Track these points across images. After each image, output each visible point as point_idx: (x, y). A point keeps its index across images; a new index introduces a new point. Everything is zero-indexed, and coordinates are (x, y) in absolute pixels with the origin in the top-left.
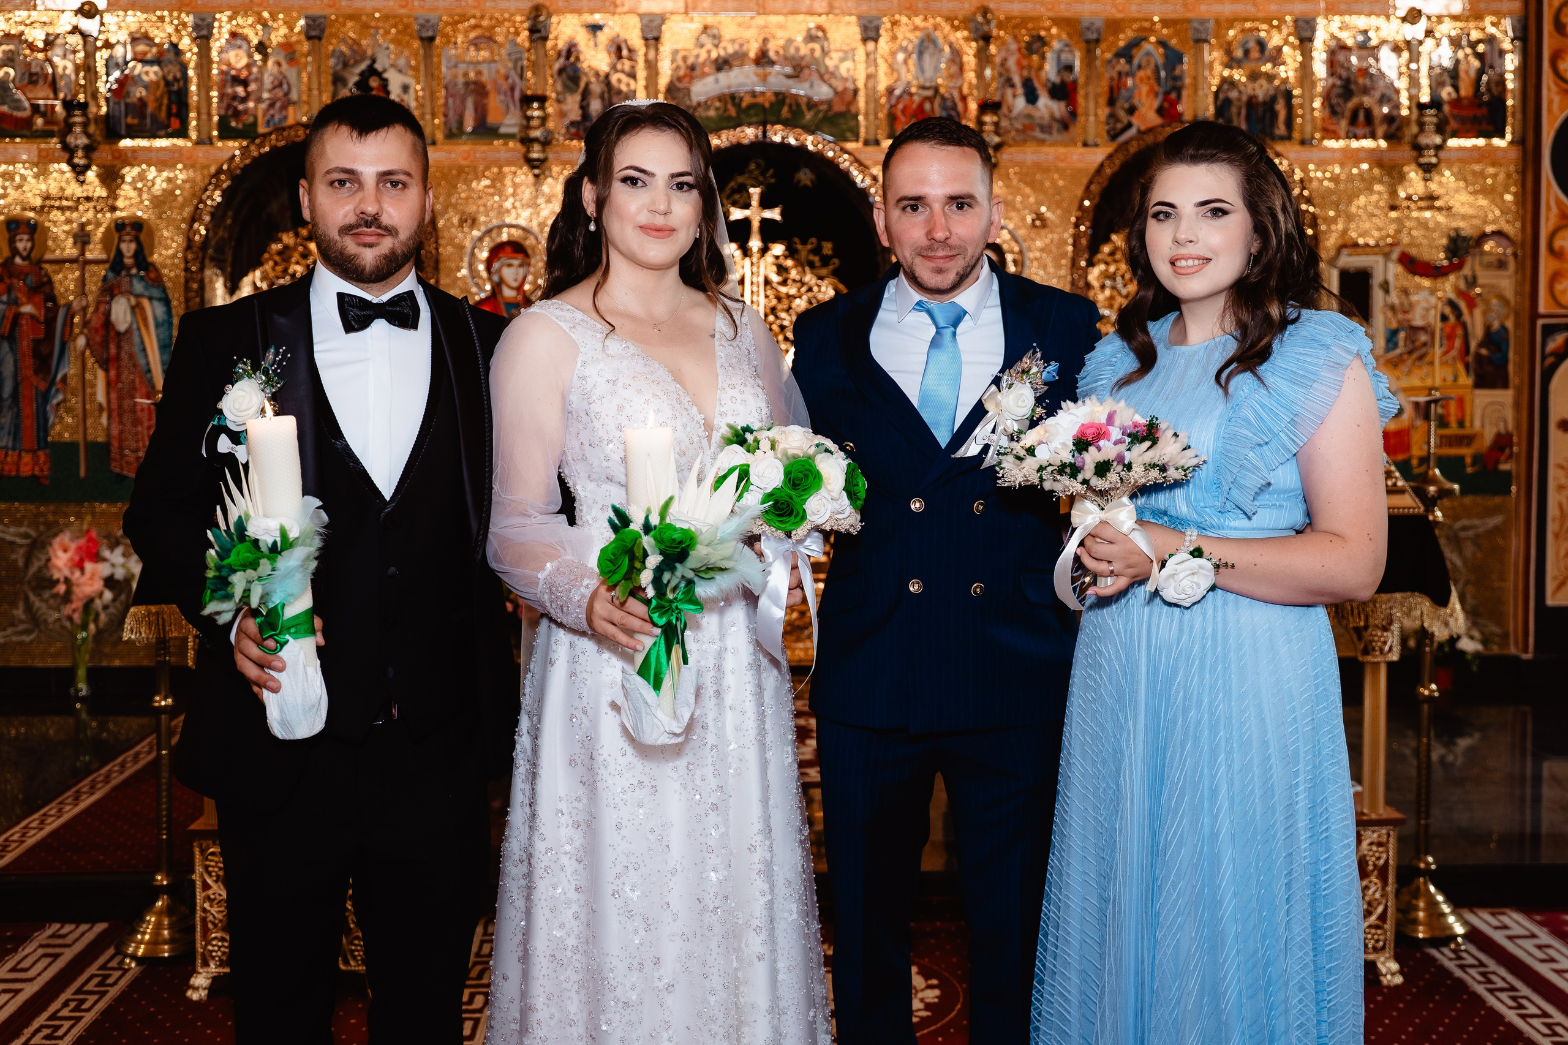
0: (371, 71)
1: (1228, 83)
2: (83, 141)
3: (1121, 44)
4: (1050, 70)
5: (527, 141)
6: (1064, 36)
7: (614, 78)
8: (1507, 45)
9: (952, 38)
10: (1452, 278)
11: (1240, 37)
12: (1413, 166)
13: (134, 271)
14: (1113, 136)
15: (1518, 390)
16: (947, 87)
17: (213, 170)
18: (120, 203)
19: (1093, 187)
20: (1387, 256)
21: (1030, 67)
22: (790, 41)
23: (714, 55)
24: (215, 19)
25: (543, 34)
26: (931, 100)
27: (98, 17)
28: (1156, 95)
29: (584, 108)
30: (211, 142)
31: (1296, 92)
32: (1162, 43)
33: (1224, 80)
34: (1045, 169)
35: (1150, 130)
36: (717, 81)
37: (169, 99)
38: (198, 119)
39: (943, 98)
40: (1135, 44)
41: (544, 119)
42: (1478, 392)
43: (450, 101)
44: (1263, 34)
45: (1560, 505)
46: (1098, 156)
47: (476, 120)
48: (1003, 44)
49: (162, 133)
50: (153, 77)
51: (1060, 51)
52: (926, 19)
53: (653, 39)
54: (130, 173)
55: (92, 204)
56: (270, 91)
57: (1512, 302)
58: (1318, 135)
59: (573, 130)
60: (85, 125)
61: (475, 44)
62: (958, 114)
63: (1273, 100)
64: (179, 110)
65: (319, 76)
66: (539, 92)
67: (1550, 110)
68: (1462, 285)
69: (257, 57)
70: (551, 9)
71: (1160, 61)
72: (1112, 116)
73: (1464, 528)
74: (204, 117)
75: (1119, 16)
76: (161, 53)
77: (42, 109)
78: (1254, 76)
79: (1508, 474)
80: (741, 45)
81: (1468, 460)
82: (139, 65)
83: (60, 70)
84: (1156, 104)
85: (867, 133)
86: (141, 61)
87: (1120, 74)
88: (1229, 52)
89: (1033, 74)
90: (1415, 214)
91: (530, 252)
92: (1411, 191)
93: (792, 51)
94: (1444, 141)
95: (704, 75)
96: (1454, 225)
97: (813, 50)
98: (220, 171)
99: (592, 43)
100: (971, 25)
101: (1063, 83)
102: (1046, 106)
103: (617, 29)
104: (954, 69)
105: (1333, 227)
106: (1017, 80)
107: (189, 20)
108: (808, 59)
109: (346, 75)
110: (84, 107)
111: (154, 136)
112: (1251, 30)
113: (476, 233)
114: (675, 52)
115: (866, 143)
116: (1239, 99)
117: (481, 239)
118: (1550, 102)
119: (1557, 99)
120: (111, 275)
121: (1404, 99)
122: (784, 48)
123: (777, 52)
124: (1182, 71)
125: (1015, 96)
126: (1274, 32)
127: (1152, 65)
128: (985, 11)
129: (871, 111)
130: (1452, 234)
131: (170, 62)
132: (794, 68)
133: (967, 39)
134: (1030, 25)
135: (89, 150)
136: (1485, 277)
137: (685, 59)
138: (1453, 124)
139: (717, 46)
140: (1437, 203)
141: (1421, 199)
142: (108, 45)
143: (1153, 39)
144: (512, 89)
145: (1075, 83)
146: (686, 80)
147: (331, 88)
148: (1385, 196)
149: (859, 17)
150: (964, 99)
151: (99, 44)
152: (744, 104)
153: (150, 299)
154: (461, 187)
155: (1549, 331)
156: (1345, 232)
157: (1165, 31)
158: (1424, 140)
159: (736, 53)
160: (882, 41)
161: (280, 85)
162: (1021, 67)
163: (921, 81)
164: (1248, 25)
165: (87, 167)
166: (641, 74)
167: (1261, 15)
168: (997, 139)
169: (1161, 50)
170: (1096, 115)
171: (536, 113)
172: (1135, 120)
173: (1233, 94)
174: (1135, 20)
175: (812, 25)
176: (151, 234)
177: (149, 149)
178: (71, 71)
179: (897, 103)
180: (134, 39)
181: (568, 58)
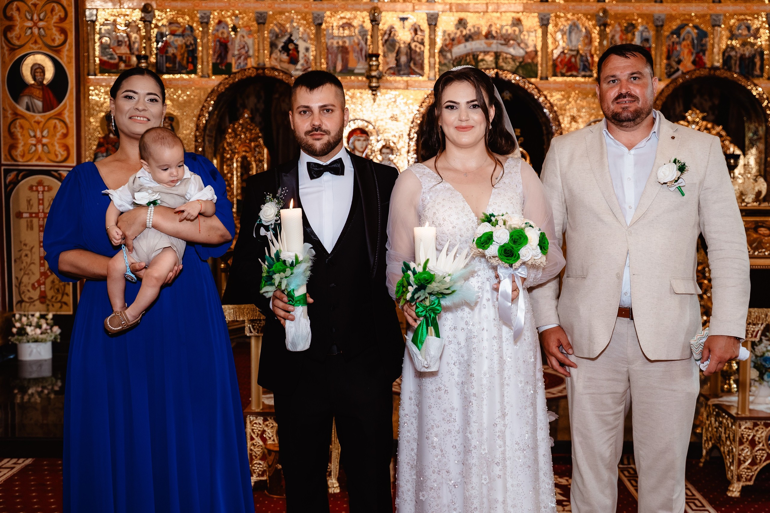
0: (290, 41)
1: (730, 48)
3: (674, 27)
5: (369, 77)
6: (644, 23)
7: (413, 45)
9: (587, 24)
11: (737, 24)
14: (669, 75)
16: (583, 50)
17: (209, 90)
19: (658, 102)
21: (627, 38)
22: (502, 27)
23: (464, 33)
24: (211, 14)
25: (377, 22)
26: (575, 56)
27: (152, 13)
28: (692, 54)
29: (398, 60)
30: (209, 76)
31: (766, 52)
32: (696, 27)
33: (727, 46)
35: (688, 72)
36: (465, 47)
37: (188, 54)
38: (202, 65)
39: (581, 56)
40: (682, 27)
41: (378, 66)
43: (330, 56)
44: (749, 22)
46: (660, 86)
47: (343, 66)
48: (613, 28)
49: (184, 71)
50: (179, 43)
51: (643, 31)
52: (573, 15)
53: (433, 25)
56: (239, 50)
59: (392, 71)
61: (343, 27)
62: (589, 64)
63: (754, 56)
64: (193, 60)
65: (263, 43)
66: (375, 52)
69: (232, 33)
70: (381, 10)
71: (695, 36)
72: (669, 65)
74: (205, 63)
75: (674, 13)
76: (184, 31)
77: (124, 58)
78: (744, 44)
80: (478, 28)
82: (173, 37)
83: (133, 39)
84: (692, 58)
85: (542, 73)
86: (174, 35)
87: (673, 43)
88: (731, 31)
91: (369, 133)
93: (504, 31)
95: (459, 43)
97: (515, 31)
98: (213, 91)
99: (402, 27)
100: (597, 18)
103: (415, 20)
104: (586, 41)
107: (198, 14)
108: (512, 35)
109: (277, 42)
110: (146, 57)
111: (180, 73)
112: (743, 20)
114: (444, 32)
115: (541, 79)
116: (736, 56)
122: (500, 30)
123: (496, 32)
124: (706, 42)
126: (756, 21)
127: (690, 39)
128: (605, 11)
129: (544, 62)
131: (189, 36)
132: (505, 40)
133: (594, 26)
134: (627, 18)
137: (449, 35)
139: (465, 28)
142: (157, 26)
143: (691, 25)
144: (361, 50)
145: (650, 48)
146: (450, 46)
147: (269, 49)
149: (539, 14)
150: (592, 56)
151: (153, 26)
157: (697, 20)
159: (475, 32)
160: (551, 27)
161: (244, 47)
162: (622, 39)
163: (570, 47)
164: (742, 17)
166: (427, 43)
167: (748, 12)
169: (696, 31)
170: (660, 65)
171: (374, 63)
172: (680, 67)
173: (733, 53)
174: (682, 15)
175: (514, 18)
176: (178, 123)
177: (178, 80)
178: (138, 40)
179: (557, 58)
180: (171, 23)
181: (390, 34)
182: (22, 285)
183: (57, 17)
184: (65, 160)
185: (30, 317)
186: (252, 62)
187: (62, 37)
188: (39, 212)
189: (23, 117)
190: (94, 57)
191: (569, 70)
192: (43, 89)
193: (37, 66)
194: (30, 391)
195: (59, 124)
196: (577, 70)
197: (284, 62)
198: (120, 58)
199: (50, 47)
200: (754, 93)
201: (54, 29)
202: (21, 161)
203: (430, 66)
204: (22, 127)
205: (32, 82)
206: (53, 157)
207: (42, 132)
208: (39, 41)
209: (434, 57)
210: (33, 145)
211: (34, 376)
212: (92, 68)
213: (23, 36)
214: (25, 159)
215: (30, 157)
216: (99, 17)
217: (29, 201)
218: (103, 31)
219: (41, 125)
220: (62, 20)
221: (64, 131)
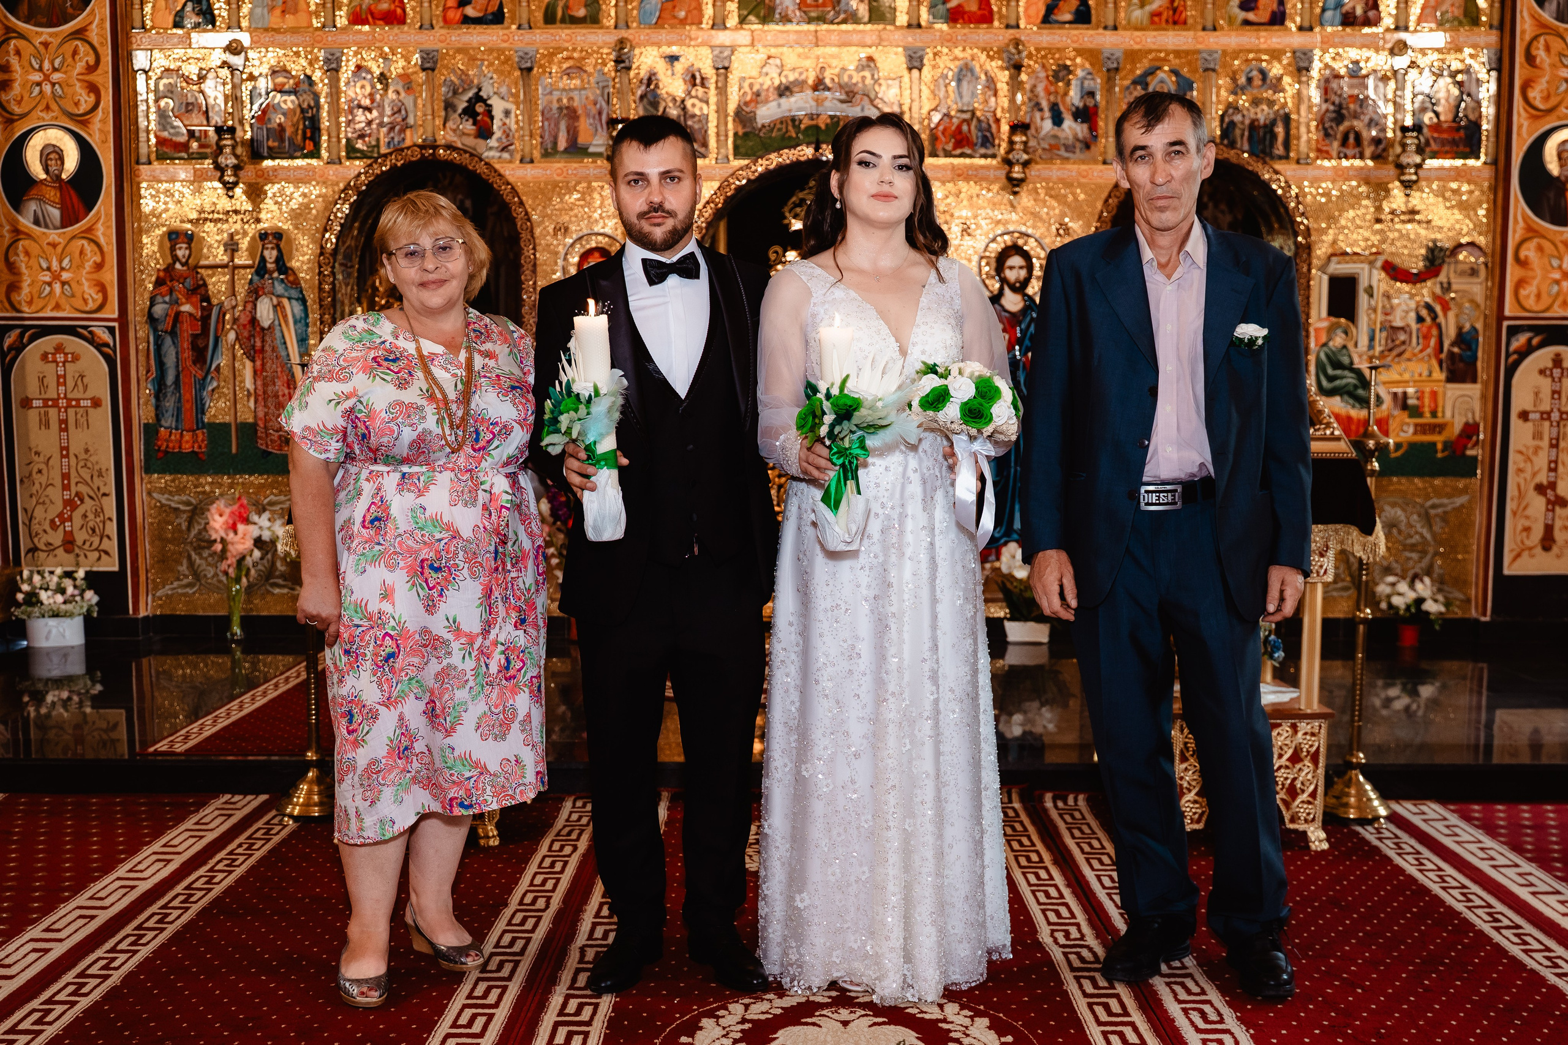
0: (478, 98)
1: (1233, 107)
2: (232, 161)
3: (1138, 72)
4: (1074, 96)
6: (1087, 65)
7: (689, 103)
8: (1483, 75)
9: (988, 67)
10: (1429, 283)
11: (1244, 66)
12: (1397, 183)
13: (275, 275)
15: (1485, 384)
16: (983, 110)
17: (342, 186)
18: (263, 216)
19: (1111, 201)
20: (1371, 263)
21: (1056, 93)
22: (844, 69)
23: (777, 83)
24: (343, 54)
25: (627, 64)
26: (968, 122)
27: (243, 54)
30: (339, 162)
31: (1294, 116)
33: (1229, 105)
34: (1068, 185)
36: (779, 105)
38: (329, 140)
39: (979, 121)
40: (1151, 72)
42: (1449, 386)
43: (546, 124)
44: (1264, 64)
45: (1519, 486)
47: (568, 141)
48: (1032, 73)
51: (1085, 78)
52: (964, 50)
53: (723, 70)
54: (271, 189)
55: (239, 217)
56: (390, 116)
57: (1483, 306)
58: (1312, 155)
60: (234, 147)
61: (567, 73)
62: (993, 135)
63: (1273, 123)
64: (313, 133)
65: (432, 104)
67: (1519, 134)
68: (1438, 290)
69: (379, 86)
70: (634, 43)
71: (1173, 87)
73: (1434, 506)
74: (334, 140)
75: (1137, 47)
76: (297, 84)
78: (1256, 102)
79: (1475, 458)
80: (801, 74)
81: (1440, 446)
83: (211, 101)
86: (280, 92)
88: (1234, 80)
89: (1059, 100)
90: (1398, 226)
92: (1394, 206)
93: (846, 79)
94: (1424, 160)
95: (768, 100)
96: (1433, 236)
97: (864, 78)
98: (347, 187)
99: (669, 72)
100: (1005, 55)
101: (1085, 106)
102: (1070, 128)
103: (692, 59)
104: (989, 94)
105: (1324, 238)
106: (1045, 104)
107: (321, 55)
108: (860, 86)
109: (456, 101)
110: (232, 130)
111: (293, 157)
112: (1255, 60)
113: (569, 241)
114: (743, 81)
116: (1242, 123)
117: (572, 245)
118: (1520, 127)
119: (1526, 124)
120: (256, 278)
121: (1390, 123)
122: (838, 76)
123: (832, 79)
125: (1042, 119)
126: (1276, 64)
128: (1017, 43)
130: (1431, 244)
132: (847, 93)
133: (1000, 68)
134: (1057, 56)
135: (237, 168)
136: (1458, 284)
137: (751, 86)
138: (1434, 146)
139: (779, 74)
140: (1417, 217)
141: (1403, 213)
142: (252, 78)
143: (1166, 68)
144: (600, 113)
145: (1096, 107)
146: (752, 105)
147: (443, 113)
148: (1372, 210)
149: (905, 49)
150: (997, 121)
151: (244, 76)
152: (802, 126)
153: (289, 299)
154: (556, 200)
155: (1513, 331)
156: (1335, 242)
157: (1177, 61)
158: (1405, 160)
159: (796, 81)
160: (925, 70)
162: (1049, 93)
163: (960, 106)
164: (1251, 56)
165: (236, 184)
166: (713, 99)
167: (1263, 46)
168: (1025, 157)
169: (1174, 78)
173: (1238, 118)
174: (1150, 51)
175: (863, 55)
176: (290, 242)
177: (288, 168)
178: (221, 101)
179: (938, 124)
180: (274, 72)
181: (648, 85)
182: (34, 522)
183: (83, 64)
184: (100, 308)
185: (46, 575)
186: (413, 138)
187: (92, 99)
188: (59, 398)
189: (29, 236)
190: (148, 132)
191: (958, 144)
192: (61, 188)
193: (51, 149)
194: (50, 698)
195: (89, 248)
196: (972, 145)
197: (468, 135)
198: (191, 134)
199: (71, 116)
200: (1274, 187)
201: (78, 84)
202: (27, 311)
203: (718, 141)
204: (27, 253)
205: (43, 176)
206: (79, 304)
207: (61, 262)
208: (54, 106)
209: (726, 124)
210: (45, 283)
211: (56, 673)
212: (143, 150)
213: (26, 98)
214: (34, 308)
215: (41, 304)
216: (155, 65)
217: (42, 380)
218: (161, 88)
219: (59, 249)
220: (91, 69)
221: (98, 259)
